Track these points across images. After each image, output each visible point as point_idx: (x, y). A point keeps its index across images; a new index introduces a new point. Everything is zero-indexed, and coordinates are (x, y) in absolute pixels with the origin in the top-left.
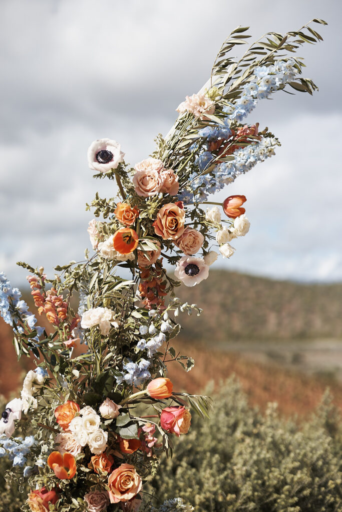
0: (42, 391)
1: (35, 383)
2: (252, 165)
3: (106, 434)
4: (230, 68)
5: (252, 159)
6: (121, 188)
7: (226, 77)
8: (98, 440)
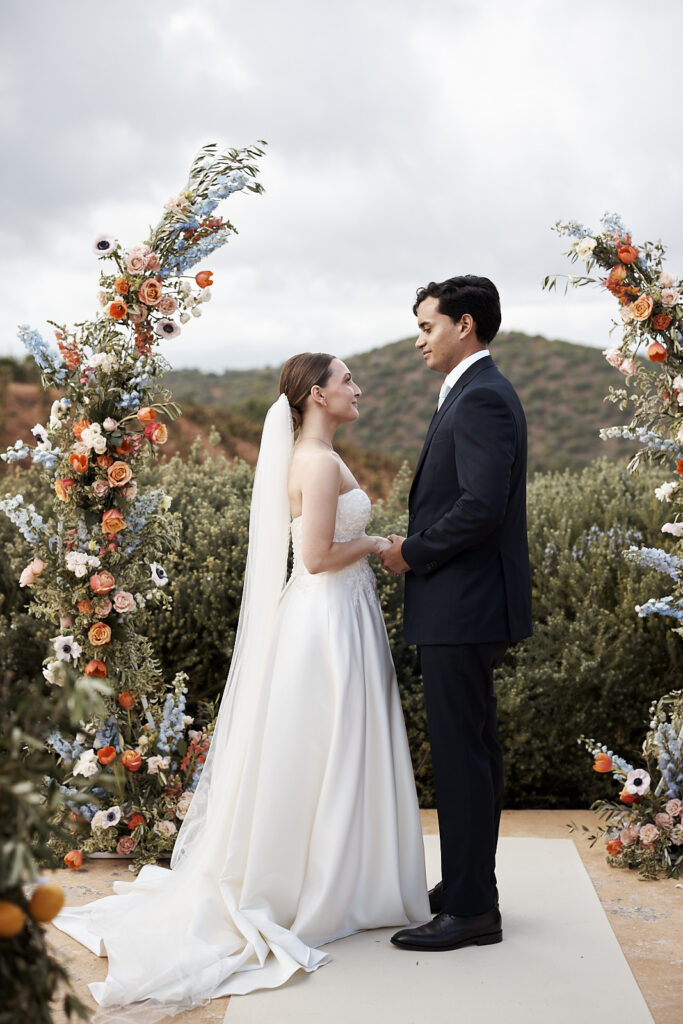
0: (65, 415)
1: (60, 409)
2: (212, 250)
3: (105, 439)
4: (202, 174)
5: (212, 246)
6: (120, 267)
7: (199, 180)
8: (100, 445)
